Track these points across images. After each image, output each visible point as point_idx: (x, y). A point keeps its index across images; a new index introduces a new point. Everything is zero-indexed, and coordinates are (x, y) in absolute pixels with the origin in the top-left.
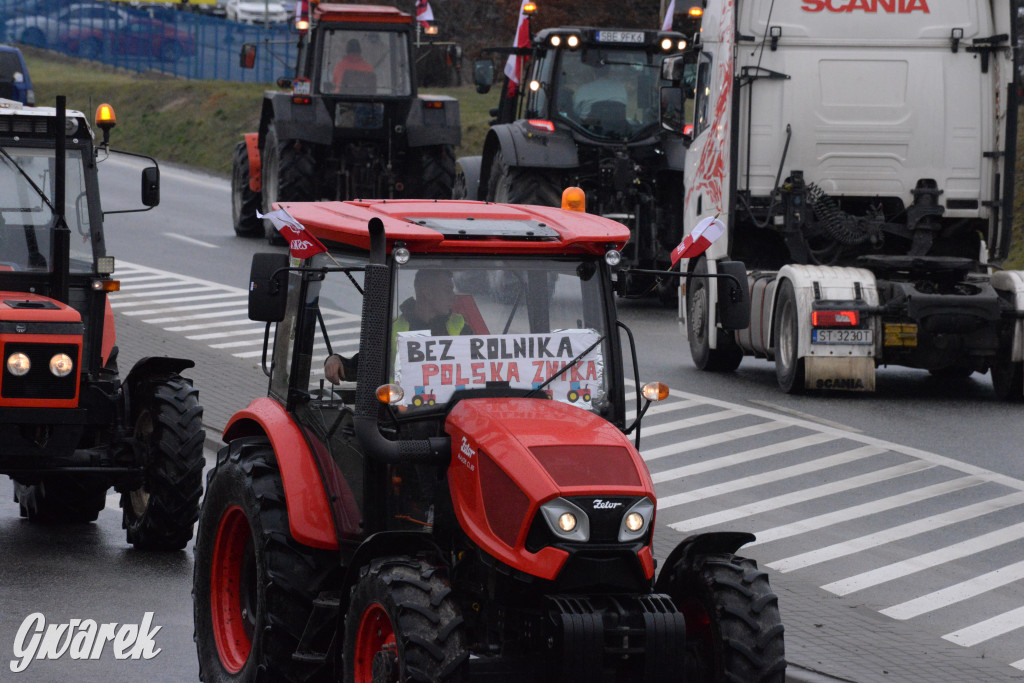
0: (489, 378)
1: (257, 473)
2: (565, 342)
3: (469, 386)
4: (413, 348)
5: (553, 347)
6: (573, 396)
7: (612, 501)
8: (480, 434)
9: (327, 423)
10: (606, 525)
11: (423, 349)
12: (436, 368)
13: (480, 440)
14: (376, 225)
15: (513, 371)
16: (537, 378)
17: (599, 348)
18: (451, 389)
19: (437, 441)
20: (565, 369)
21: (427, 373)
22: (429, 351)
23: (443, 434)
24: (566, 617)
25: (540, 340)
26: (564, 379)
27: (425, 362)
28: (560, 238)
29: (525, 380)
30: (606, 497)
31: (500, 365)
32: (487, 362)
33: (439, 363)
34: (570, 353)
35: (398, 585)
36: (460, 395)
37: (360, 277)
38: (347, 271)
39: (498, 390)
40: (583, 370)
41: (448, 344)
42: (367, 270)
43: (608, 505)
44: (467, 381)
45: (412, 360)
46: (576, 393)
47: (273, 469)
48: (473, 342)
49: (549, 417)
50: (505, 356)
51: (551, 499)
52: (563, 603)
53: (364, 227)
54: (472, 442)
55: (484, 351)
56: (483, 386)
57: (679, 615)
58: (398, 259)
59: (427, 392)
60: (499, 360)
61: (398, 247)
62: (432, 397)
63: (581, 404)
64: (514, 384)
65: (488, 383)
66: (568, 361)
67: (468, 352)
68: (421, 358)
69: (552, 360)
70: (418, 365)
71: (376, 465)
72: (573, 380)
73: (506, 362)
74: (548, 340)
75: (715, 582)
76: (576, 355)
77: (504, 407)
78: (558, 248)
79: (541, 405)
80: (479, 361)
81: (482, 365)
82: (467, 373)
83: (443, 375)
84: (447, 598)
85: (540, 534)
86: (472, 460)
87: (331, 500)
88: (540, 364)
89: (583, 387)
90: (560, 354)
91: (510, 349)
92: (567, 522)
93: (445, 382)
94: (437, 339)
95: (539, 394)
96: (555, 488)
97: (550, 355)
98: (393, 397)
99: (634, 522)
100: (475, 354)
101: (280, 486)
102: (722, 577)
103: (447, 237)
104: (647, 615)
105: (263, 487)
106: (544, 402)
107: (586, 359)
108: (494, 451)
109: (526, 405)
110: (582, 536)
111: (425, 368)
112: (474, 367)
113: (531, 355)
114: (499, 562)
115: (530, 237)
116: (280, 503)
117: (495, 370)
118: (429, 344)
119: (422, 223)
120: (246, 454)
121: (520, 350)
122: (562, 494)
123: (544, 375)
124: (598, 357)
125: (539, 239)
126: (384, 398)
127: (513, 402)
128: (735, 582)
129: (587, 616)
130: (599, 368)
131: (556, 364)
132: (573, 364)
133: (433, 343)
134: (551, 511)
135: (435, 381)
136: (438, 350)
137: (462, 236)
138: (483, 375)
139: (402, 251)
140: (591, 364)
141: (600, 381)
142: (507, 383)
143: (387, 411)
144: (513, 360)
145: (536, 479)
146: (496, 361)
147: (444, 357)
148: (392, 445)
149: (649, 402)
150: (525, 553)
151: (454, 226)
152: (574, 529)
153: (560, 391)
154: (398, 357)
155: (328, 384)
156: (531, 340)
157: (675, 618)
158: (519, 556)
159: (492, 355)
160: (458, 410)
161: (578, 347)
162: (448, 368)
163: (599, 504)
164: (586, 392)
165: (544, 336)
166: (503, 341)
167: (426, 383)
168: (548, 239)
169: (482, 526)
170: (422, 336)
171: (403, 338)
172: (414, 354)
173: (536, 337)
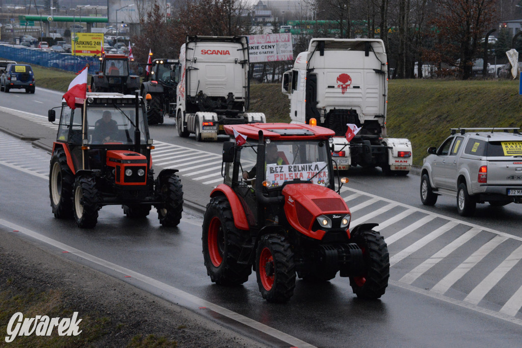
0: (294, 178)
1: (224, 209)
2: (317, 166)
3: (288, 180)
4: (271, 169)
5: (313, 168)
6: (319, 182)
7: (338, 215)
8: (294, 195)
9: (244, 192)
10: (337, 223)
11: (274, 169)
12: (278, 175)
13: (295, 197)
14: (261, 132)
15: (301, 174)
16: (309, 177)
17: (327, 167)
18: (283, 181)
19: (280, 197)
20: (317, 174)
21: (276, 177)
22: (276, 170)
23: (281, 195)
24: (326, 251)
25: (309, 166)
26: (316, 177)
27: (275, 173)
28: (314, 135)
29: (305, 178)
30: (336, 214)
31: (297, 173)
32: (293, 173)
33: (279, 173)
34: (318, 169)
35: (273, 243)
36: (286, 183)
37: (256, 148)
38: (252, 147)
39: (297, 181)
40: (322, 174)
41: (282, 168)
42: (258, 146)
43: (337, 217)
44: (288, 178)
45: (271, 173)
46: (320, 181)
47: (229, 208)
48: (289, 167)
49: (313, 189)
50: (299, 171)
51: (320, 215)
52: (325, 247)
53: (257, 133)
54: (292, 197)
55: (292, 169)
56: (292, 180)
57: (360, 250)
58: (267, 142)
59: (276, 182)
60: (297, 172)
61: (267, 139)
62: (277, 184)
63: (321, 184)
64: (301, 179)
65: (294, 179)
66: (317, 172)
67: (288, 170)
68: (274, 172)
69: (313, 172)
70: (273, 174)
72: (319, 177)
73: (299, 172)
74: (311, 165)
75: (367, 239)
76: (320, 170)
77: (299, 186)
78: (314, 138)
79: (310, 186)
80: (291, 172)
81: (292, 174)
82: (287, 176)
83: (281, 177)
84: (289, 247)
85: (317, 226)
86: (293, 203)
87: (247, 215)
88: (309, 173)
89: (322, 179)
90: (315, 170)
91: (300, 169)
92: (325, 222)
93: (281, 179)
94: (278, 166)
95: (309, 182)
96: (321, 212)
97: (312, 170)
98: (267, 184)
99: (345, 222)
100: (290, 170)
101: (231, 213)
102: (370, 238)
103: (282, 135)
104: (351, 250)
105: (226, 214)
106: (310, 184)
107: (323, 171)
108: (300, 200)
109: (305, 185)
110: (329, 226)
111: (275, 175)
112: (290, 174)
113: (306, 170)
114: (302, 234)
115: (305, 135)
116: (232, 219)
117: (296, 175)
118: (276, 168)
119: (272, 131)
120: (220, 203)
121: (303, 169)
122: (323, 214)
123: (310, 176)
124: (326, 170)
125: (308, 135)
126: (265, 185)
127: (301, 185)
128: (373, 239)
129: (333, 251)
130: (327, 174)
131: (314, 173)
132: (319, 172)
133: (277, 167)
134: (320, 219)
135: (278, 179)
136: (279, 170)
137: (285, 135)
138: (292, 177)
139: (268, 140)
140: (324, 172)
141: (327, 177)
142: (299, 179)
143: (265, 189)
144: (301, 172)
145: (315, 209)
146: (296, 172)
147: (281, 172)
148: (267, 199)
149: (342, 183)
150: (312, 232)
151: (283, 132)
152: (327, 224)
153: (315, 181)
154: (267, 172)
155: (243, 180)
156: (306, 166)
157: (359, 251)
158: (309, 233)
159: (295, 171)
160: (286, 188)
161: (320, 167)
162: (282, 175)
163: (335, 217)
164: (323, 181)
165: (310, 164)
166: (298, 166)
167: (275, 180)
168: (310, 135)
169: (296, 223)
170: (274, 165)
171: (268, 166)
172: (272, 171)
173: (308, 165)
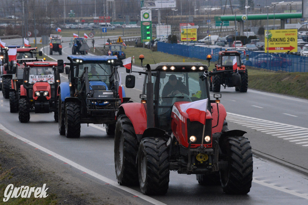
4: (31, 77)
10: (42, 94)
14: (25, 63)
15: (43, 79)
16: (46, 80)
21: (33, 79)
32: (40, 78)
36: (37, 82)
41: (36, 76)
51: (36, 91)
52: (37, 102)
55: (40, 77)
59: (33, 82)
64: (43, 81)
65: (40, 81)
67: (38, 77)
69: (48, 78)
71: (27, 90)
82: (38, 79)
85: (35, 95)
89: (52, 81)
93: (35, 80)
95: (46, 82)
100: (39, 77)
107: (52, 78)
110: (39, 95)
112: (39, 79)
115: (45, 64)
124: (54, 77)
126: (29, 83)
127: (43, 83)
132: (50, 78)
134: (36, 93)
136: (34, 77)
137: (37, 64)
139: (29, 66)
159: (41, 78)
170: (33, 75)
171: (30, 76)
172: (32, 77)
173: (46, 75)
